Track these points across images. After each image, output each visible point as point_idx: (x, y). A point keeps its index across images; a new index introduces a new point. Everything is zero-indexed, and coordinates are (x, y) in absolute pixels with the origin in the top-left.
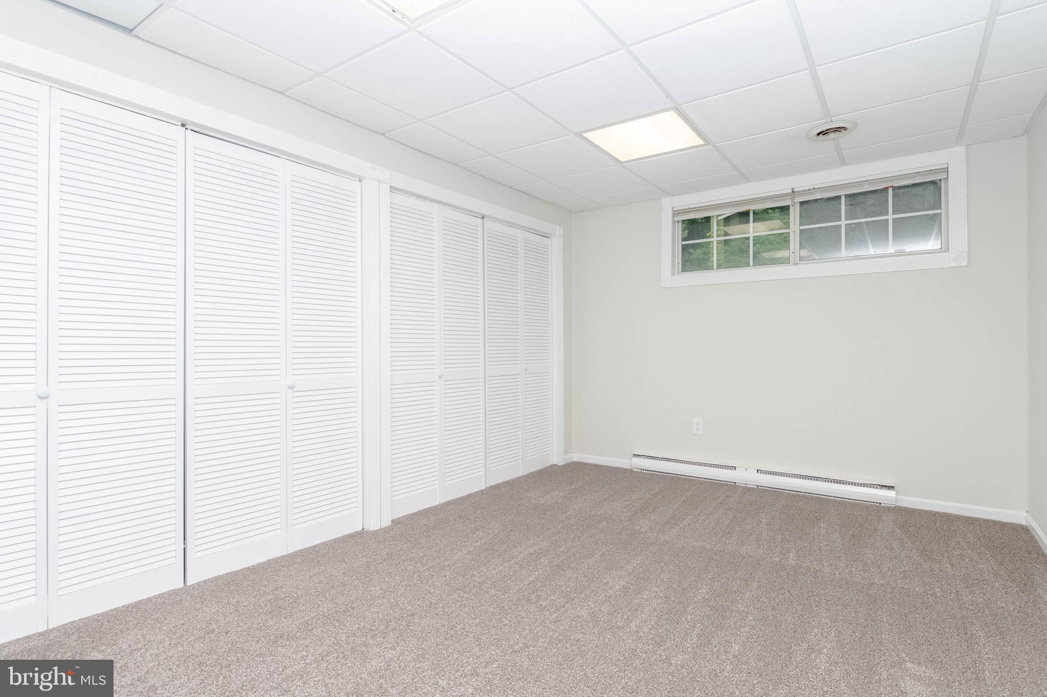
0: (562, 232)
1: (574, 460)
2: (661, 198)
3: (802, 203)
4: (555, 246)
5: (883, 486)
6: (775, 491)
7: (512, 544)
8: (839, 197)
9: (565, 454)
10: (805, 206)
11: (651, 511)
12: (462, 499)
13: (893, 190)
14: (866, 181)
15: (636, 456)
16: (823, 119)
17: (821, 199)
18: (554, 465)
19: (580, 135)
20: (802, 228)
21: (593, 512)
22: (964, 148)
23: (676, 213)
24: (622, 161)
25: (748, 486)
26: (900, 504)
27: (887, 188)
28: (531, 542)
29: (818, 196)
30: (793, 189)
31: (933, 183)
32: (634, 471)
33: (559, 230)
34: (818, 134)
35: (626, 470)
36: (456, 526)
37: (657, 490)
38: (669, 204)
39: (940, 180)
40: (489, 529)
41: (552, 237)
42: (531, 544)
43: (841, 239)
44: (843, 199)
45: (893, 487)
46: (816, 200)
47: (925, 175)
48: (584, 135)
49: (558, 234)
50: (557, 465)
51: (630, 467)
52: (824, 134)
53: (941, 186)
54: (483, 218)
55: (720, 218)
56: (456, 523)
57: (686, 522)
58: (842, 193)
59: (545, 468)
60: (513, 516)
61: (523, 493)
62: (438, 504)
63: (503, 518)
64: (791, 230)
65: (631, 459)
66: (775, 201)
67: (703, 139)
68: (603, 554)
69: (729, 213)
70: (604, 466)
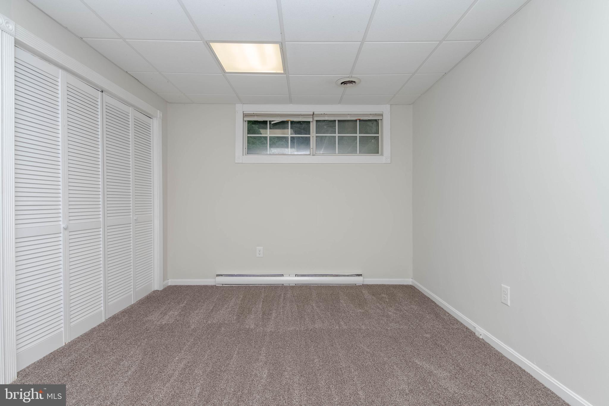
0: (161, 115)
1: (169, 284)
2: (235, 104)
3: (317, 121)
4: (156, 125)
5: (357, 275)
6: (306, 286)
7: (161, 365)
8: (335, 121)
9: (164, 281)
10: (319, 123)
11: (248, 312)
12: (86, 335)
13: (359, 121)
14: (349, 114)
15: (218, 276)
16: (349, 74)
17: (327, 120)
18: (156, 290)
19: (207, 44)
20: (317, 135)
21: (209, 322)
22: (390, 105)
23: (245, 115)
24: (227, 71)
25: (290, 285)
26: (365, 283)
27: (356, 120)
28: (177, 359)
29: (326, 118)
30: (313, 112)
31: (376, 120)
32: (217, 286)
33: (159, 114)
34: (342, 83)
35: (212, 287)
36: (96, 362)
37: (242, 296)
38: (241, 109)
39: (379, 120)
40: (132, 357)
41: (153, 118)
42: (178, 360)
43: (336, 144)
44: (337, 122)
45: (361, 275)
46: (324, 121)
47: (374, 116)
48: (211, 44)
49: (158, 117)
50: (158, 291)
51: (214, 284)
52: (344, 84)
53: (379, 123)
54: (102, 92)
55: (272, 123)
56: (94, 359)
57: (274, 315)
58: (337, 119)
59: (149, 294)
60: (146, 340)
61: (143, 318)
62: (64, 344)
63: (139, 344)
64: (311, 136)
65: (215, 278)
66: (304, 118)
67: (284, 69)
68: (238, 353)
69: (278, 120)
70: (194, 286)
